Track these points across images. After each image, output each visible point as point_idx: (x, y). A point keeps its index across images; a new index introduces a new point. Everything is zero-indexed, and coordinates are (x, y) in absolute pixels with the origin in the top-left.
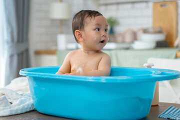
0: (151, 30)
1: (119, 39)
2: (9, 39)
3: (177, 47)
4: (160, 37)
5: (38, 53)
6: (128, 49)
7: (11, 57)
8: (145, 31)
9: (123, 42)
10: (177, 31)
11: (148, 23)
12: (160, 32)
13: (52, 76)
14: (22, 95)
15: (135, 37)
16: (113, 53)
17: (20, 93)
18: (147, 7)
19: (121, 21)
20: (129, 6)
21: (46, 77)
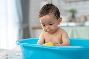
5: (34, 28)
6: (82, 26)
7: (20, 31)
9: (80, 22)
13: (33, 45)
14: (18, 55)
16: (74, 28)
17: (17, 54)
21: (29, 46)
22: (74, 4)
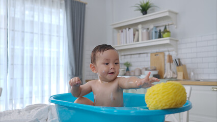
0: (149, 69)
1: (132, 74)
2: (71, 74)
3: (165, 78)
4: (155, 73)
8: (146, 69)
9: (134, 75)
10: (165, 69)
11: (148, 64)
12: (155, 70)
15: (141, 73)
18: (147, 56)
19: (133, 64)
20: (138, 55)
22: (129, 56)
